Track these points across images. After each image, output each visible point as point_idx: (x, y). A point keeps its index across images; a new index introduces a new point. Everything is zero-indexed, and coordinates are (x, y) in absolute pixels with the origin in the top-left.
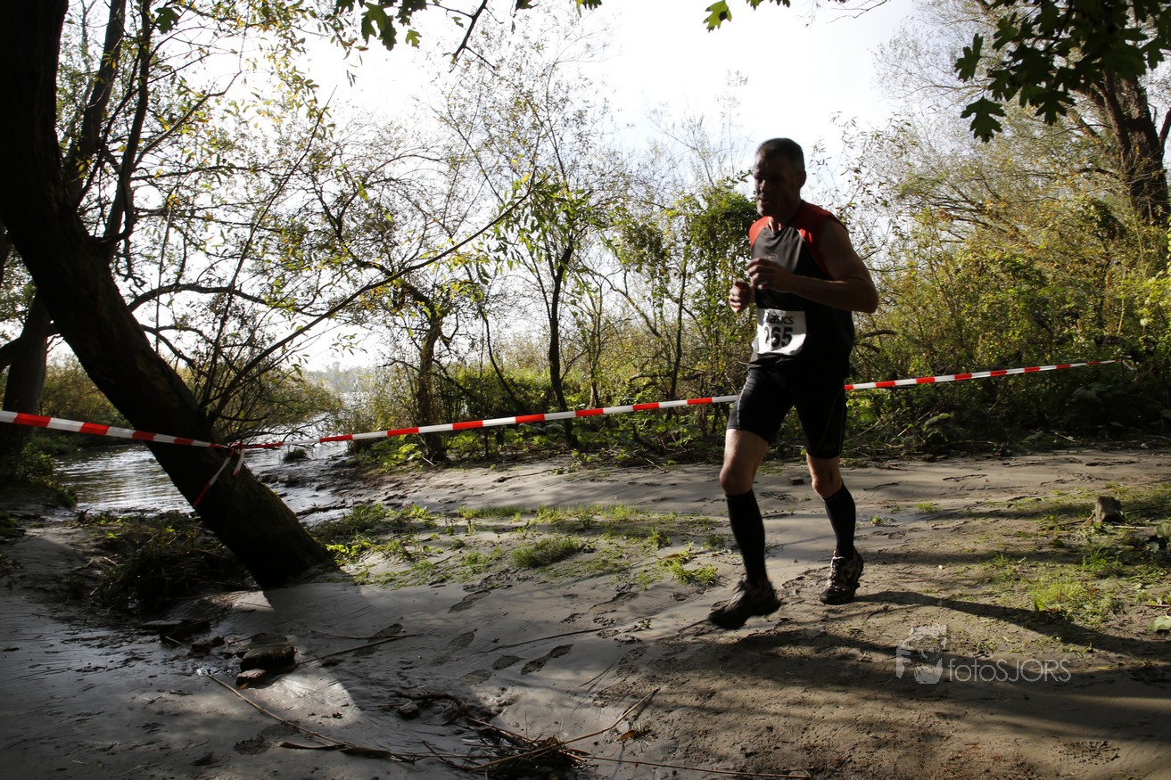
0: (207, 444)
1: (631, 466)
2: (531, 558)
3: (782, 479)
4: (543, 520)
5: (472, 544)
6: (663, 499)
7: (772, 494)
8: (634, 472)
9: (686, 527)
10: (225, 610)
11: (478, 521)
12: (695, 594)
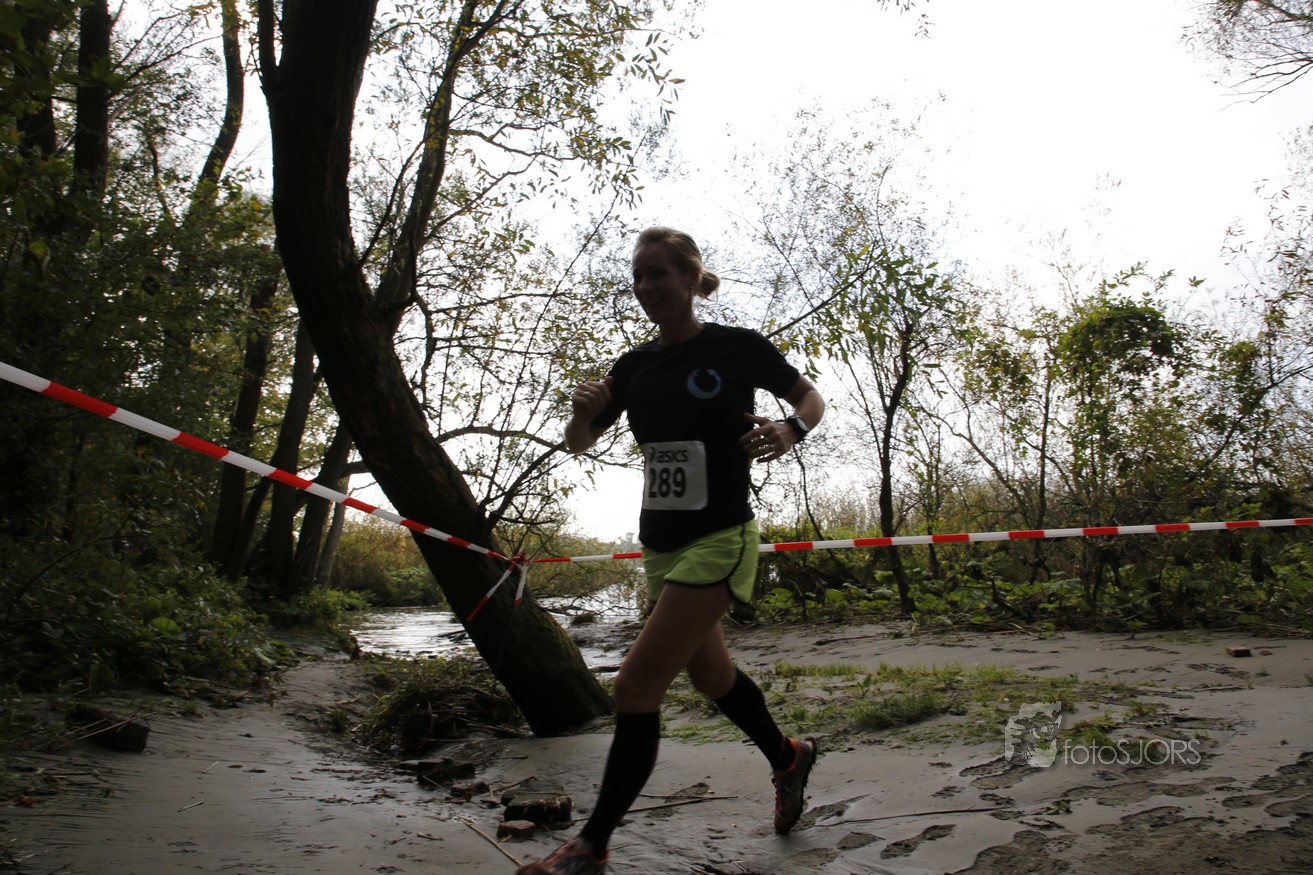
0: (486, 551)
1: (992, 631)
2: (878, 717)
3: (1215, 650)
4: (887, 679)
5: (795, 701)
6: (1043, 668)
7: (1205, 666)
8: (997, 638)
9: (1092, 693)
10: (493, 755)
11: (800, 678)
12: (1131, 773)
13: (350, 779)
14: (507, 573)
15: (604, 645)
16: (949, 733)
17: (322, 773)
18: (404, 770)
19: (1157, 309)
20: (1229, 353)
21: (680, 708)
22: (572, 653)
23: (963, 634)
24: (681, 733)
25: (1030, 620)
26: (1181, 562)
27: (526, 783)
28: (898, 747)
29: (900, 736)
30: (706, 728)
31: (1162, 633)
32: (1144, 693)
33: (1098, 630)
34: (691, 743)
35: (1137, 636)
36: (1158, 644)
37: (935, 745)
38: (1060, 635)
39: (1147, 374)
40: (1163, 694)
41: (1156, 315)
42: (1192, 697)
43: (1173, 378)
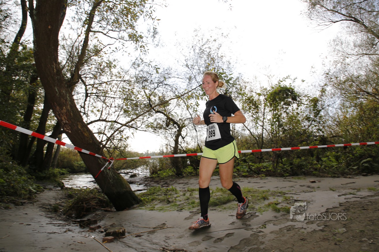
0: (101, 157)
1: (248, 177)
2: (215, 203)
3: (306, 181)
4: (218, 191)
5: (192, 199)
6: (261, 187)
7: (304, 186)
8: (249, 179)
9: (274, 194)
10: (103, 217)
11: (194, 192)
12: (283, 216)
13: (58, 226)
14: (108, 163)
15: (139, 183)
16: (234, 206)
17: (50, 225)
18: (75, 222)
19: (293, 88)
20: (311, 100)
21: (159, 201)
22: (127, 186)
23: (240, 178)
24: (159, 209)
25: (258, 174)
26: (299, 157)
27: (112, 226)
28: (220, 211)
29: (221, 208)
30: (166, 207)
31: (293, 177)
32: (287, 194)
33: (277, 176)
34: (162, 212)
35: (287, 178)
36: (292, 180)
37: (230, 210)
38: (266, 178)
39: (290, 106)
40: (292, 194)
41: (293, 89)
42: (300, 194)
43: (297, 107)
